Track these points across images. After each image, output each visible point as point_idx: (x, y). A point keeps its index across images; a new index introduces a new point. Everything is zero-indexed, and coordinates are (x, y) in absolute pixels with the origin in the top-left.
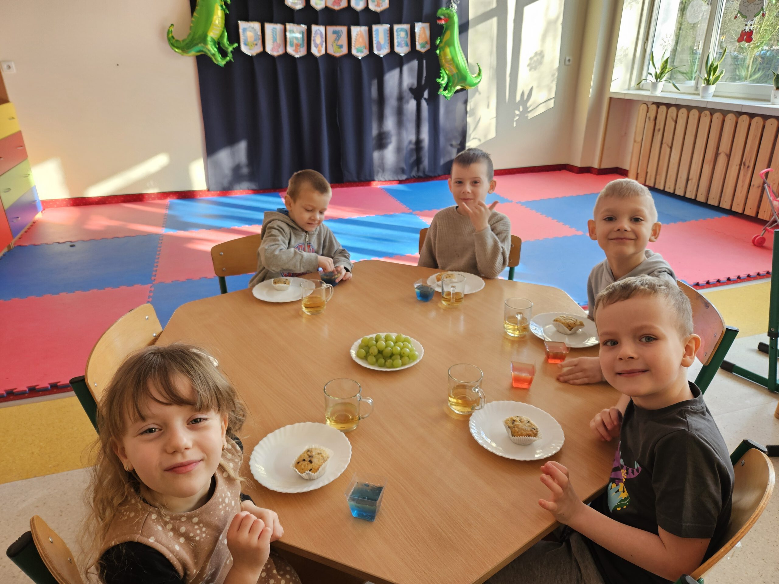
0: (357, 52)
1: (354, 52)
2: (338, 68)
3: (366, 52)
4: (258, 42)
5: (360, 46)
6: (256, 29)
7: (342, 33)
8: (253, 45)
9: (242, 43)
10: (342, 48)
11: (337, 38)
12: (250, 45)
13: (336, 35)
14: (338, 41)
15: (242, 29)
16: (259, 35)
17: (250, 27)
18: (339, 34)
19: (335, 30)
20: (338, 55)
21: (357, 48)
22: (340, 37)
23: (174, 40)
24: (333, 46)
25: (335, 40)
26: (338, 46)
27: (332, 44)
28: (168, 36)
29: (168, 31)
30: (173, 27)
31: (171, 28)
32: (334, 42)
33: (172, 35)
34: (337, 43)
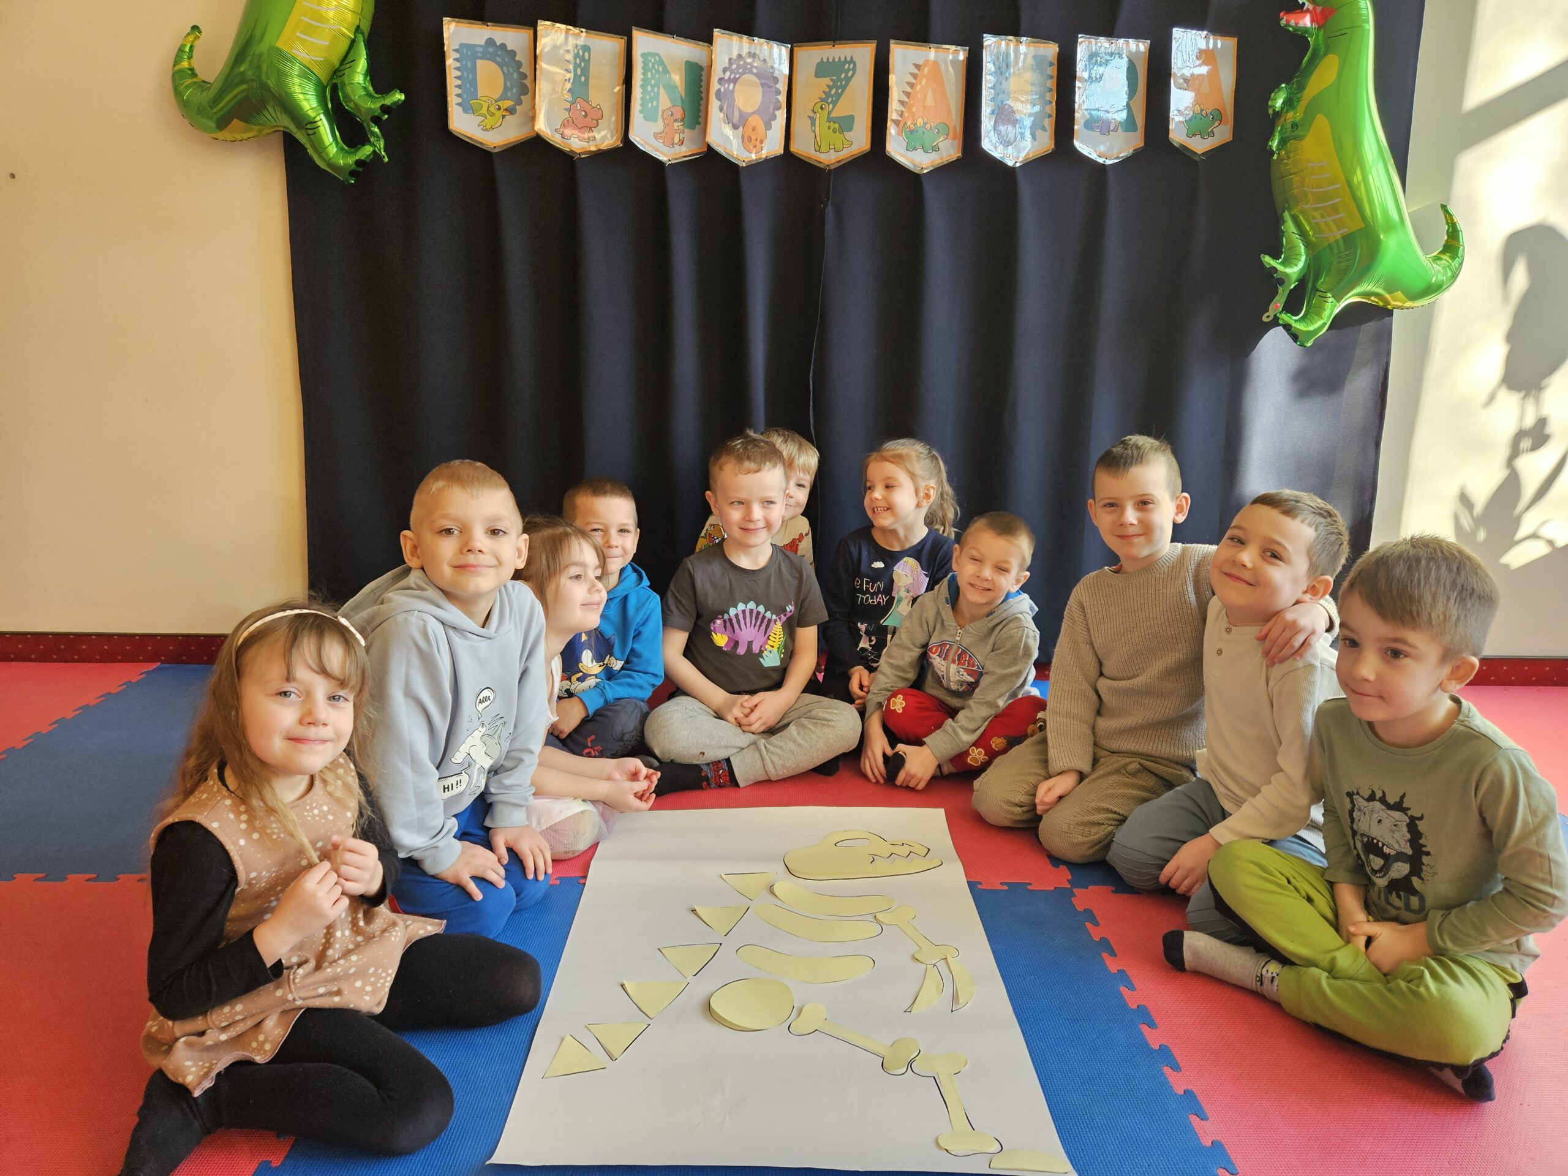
0: (910, 148)
1: (896, 148)
2: (829, 210)
3: (949, 150)
4: (520, 102)
5: (925, 124)
6: (513, 53)
7: (854, 70)
8: (499, 114)
9: (453, 100)
10: (850, 129)
11: (834, 91)
12: (484, 111)
13: (827, 81)
14: (835, 103)
15: (456, 50)
16: (524, 76)
17: (490, 42)
18: (843, 76)
19: (825, 60)
20: (830, 158)
21: (912, 132)
22: (844, 88)
23: (195, 80)
24: (813, 124)
25: (822, 100)
26: (834, 122)
27: (812, 115)
28: (174, 66)
29: (181, 50)
30: (197, 38)
31: (191, 38)
32: (822, 108)
33: (190, 64)
34: (830, 113)
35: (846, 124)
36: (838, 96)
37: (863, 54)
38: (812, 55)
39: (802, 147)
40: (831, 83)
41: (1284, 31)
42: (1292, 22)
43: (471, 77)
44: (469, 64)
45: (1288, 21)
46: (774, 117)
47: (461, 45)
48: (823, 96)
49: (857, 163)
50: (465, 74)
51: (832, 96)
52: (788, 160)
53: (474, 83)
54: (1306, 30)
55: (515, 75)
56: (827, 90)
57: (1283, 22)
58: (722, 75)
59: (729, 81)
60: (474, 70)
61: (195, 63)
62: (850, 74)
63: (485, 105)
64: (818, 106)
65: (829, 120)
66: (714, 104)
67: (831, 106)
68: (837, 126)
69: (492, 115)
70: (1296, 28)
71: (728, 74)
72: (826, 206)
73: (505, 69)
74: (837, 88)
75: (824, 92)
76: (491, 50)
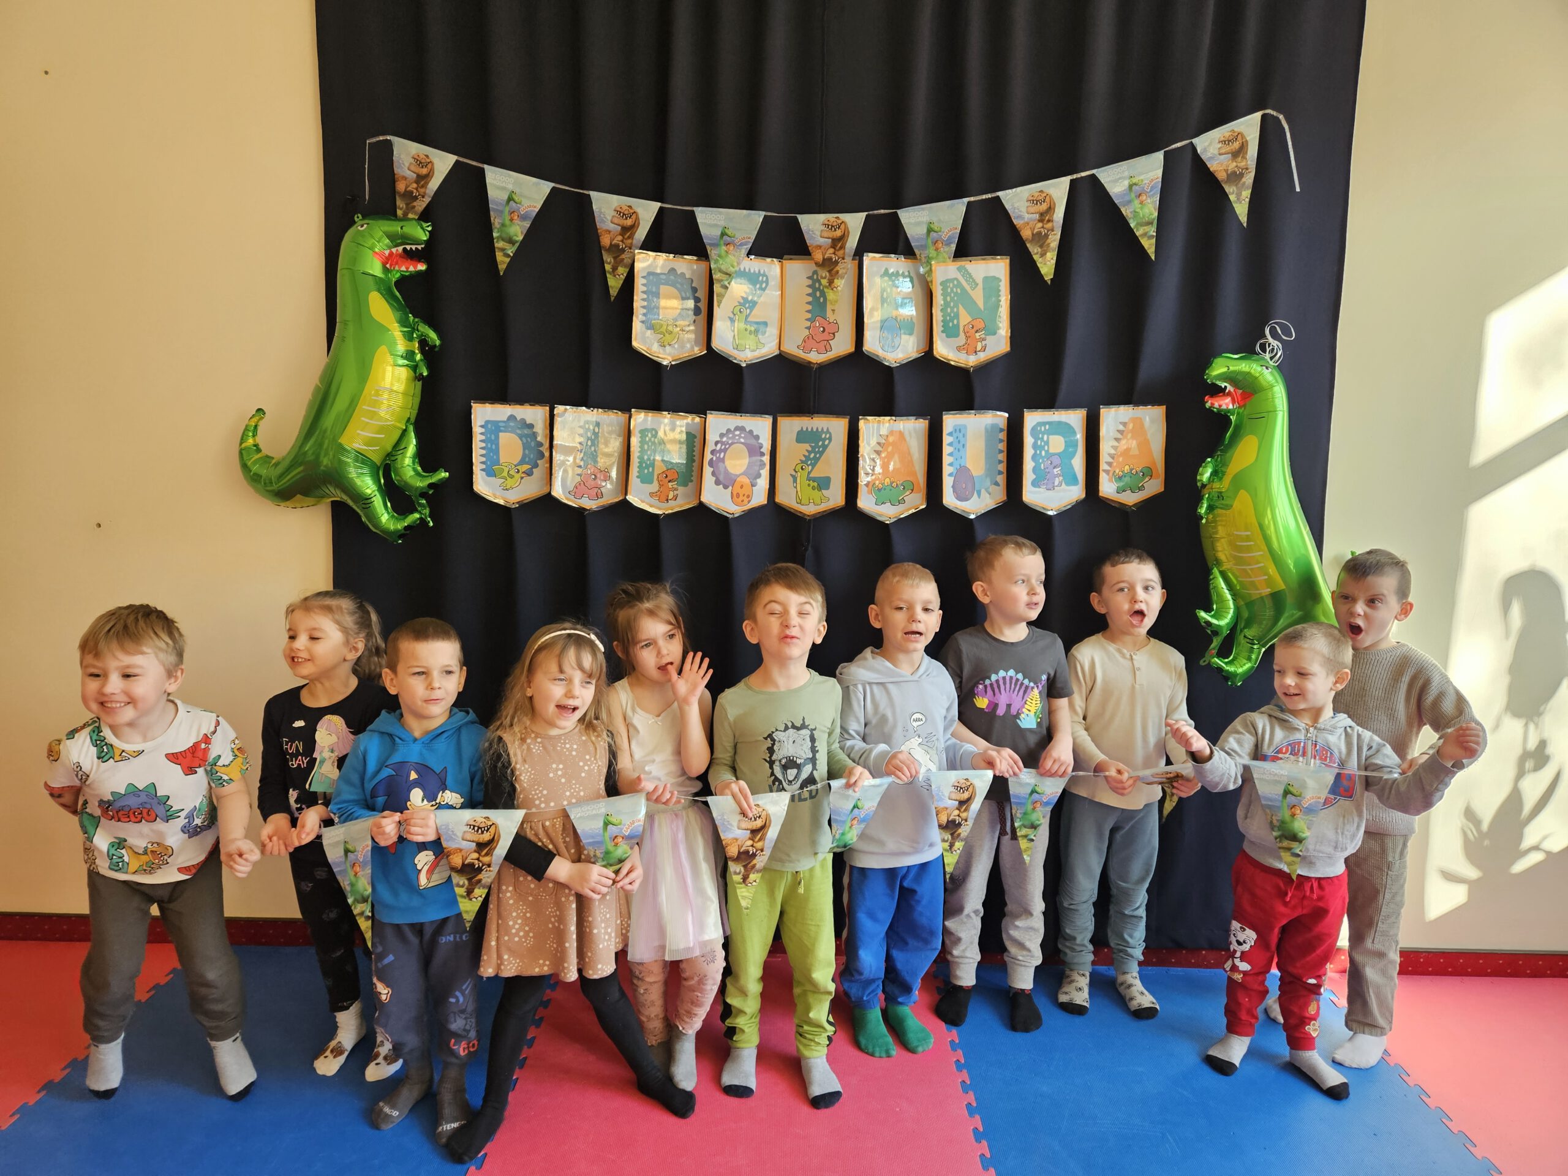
0: (879, 502)
1: (866, 501)
2: (809, 552)
3: (916, 502)
4: (536, 466)
5: (892, 483)
6: (531, 426)
7: (830, 439)
8: (518, 476)
9: (477, 468)
10: (828, 488)
11: (812, 455)
12: (505, 474)
13: (807, 446)
14: (813, 465)
15: (482, 426)
16: (541, 444)
17: (512, 418)
18: (820, 443)
19: (805, 429)
20: (809, 509)
21: (879, 490)
22: (821, 453)
23: (259, 455)
24: (795, 481)
25: (802, 462)
26: (814, 481)
27: (794, 473)
28: (241, 444)
29: (246, 429)
30: (262, 418)
31: (255, 419)
32: (802, 469)
33: (255, 440)
34: (809, 473)
35: (823, 483)
36: (817, 460)
37: (837, 427)
38: (791, 425)
39: (786, 497)
40: (810, 449)
41: (1210, 410)
42: (1216, 405)
43: (494, 447)
44: (493, 437)
45: (1212, 404)
46: (759, 476)
47: (487, 422)
48: (804, 459)
49: (833, 515)
50: (489, 446)
51: (811, 459)
52: (773, 509)
53: (497, 451)
54: (1229, 411)
55: (533, 444)
56: (807, 454)
57: (1208, 405)
58: (714, 447)
59: (721, 451)
60: (496, 441)
61: (259, 439)
62: (827, 442)
63: (506, 470)
64: (799, 467)
65: (809, 479)
66: (707, 470)
67: (810, 467)
68: (816, 484)
69: (512, 477)
70: (1219, 410)
71: (719, 445)
72: (806, 550)
73: (524, 439)
74: (816, 453)
75: (804, 456)
76: (512, 424)
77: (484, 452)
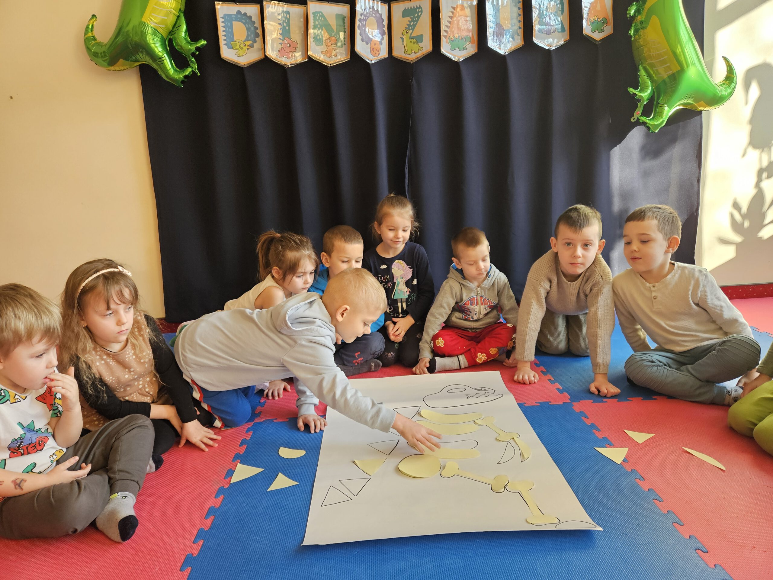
0: (453, 49)
1: (445, 49)
2: (414, 83)
3: (471, 49)
4: (255, 41)
5: (459, 37)
6: (250, 17)
7: (422, 12)
8: (245, 48)
9: (222, 42)
10: (422, 41)
11: (412, 23)
12: (238, 47)
14: (413, 29)
15: (222, 18)
16: (257, 29)
17: (239, 12)
18: (416, 15)
19: (407, 9)
21: (453, 41)
22: (417, 21)
24: (403, 41)
25: (406, 28)
26: (413, 39)
27: (402, 36)
28: (85, 35)
29: (87, 27)
30: (95, 21)
31: (92, 21)
32: (407, 33)
33: (92, 34)
34: (411, 34)
35: (419, 39)
36: (414, 26)
38: (400, 6)
39: (399, 52)
40: (410, 20)
43: (230, 30)
44: (229, 24)
46: (383, 39)
47: (225, 15)
50: (227, 29)
51: (411, 26)
52: (391, 60)
53: (232, 33)
55: (252, 28)
58: (360, 17)
59: (363, 20)
60: (231, 27)
62: (420, 14)
63: (238, 44)
64: (405, 31)
65: (411, 38)
66: (357, 30)
67: (411, 31)
68: (415, 40)
69: (242, 48)
71: (364, 15)
72: (412, 81)
73: (247, 25)
75: (408, 25)
76: (239, 16)
77: (225, 33)
